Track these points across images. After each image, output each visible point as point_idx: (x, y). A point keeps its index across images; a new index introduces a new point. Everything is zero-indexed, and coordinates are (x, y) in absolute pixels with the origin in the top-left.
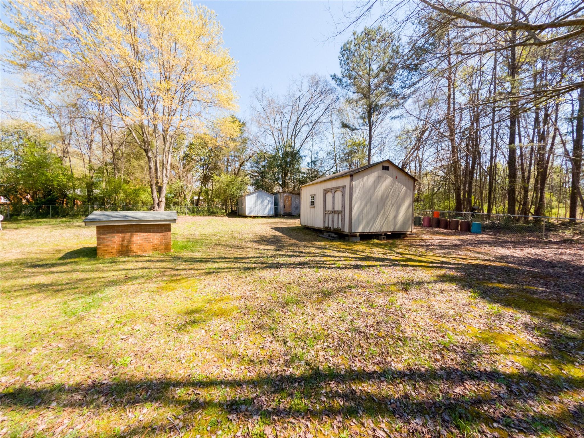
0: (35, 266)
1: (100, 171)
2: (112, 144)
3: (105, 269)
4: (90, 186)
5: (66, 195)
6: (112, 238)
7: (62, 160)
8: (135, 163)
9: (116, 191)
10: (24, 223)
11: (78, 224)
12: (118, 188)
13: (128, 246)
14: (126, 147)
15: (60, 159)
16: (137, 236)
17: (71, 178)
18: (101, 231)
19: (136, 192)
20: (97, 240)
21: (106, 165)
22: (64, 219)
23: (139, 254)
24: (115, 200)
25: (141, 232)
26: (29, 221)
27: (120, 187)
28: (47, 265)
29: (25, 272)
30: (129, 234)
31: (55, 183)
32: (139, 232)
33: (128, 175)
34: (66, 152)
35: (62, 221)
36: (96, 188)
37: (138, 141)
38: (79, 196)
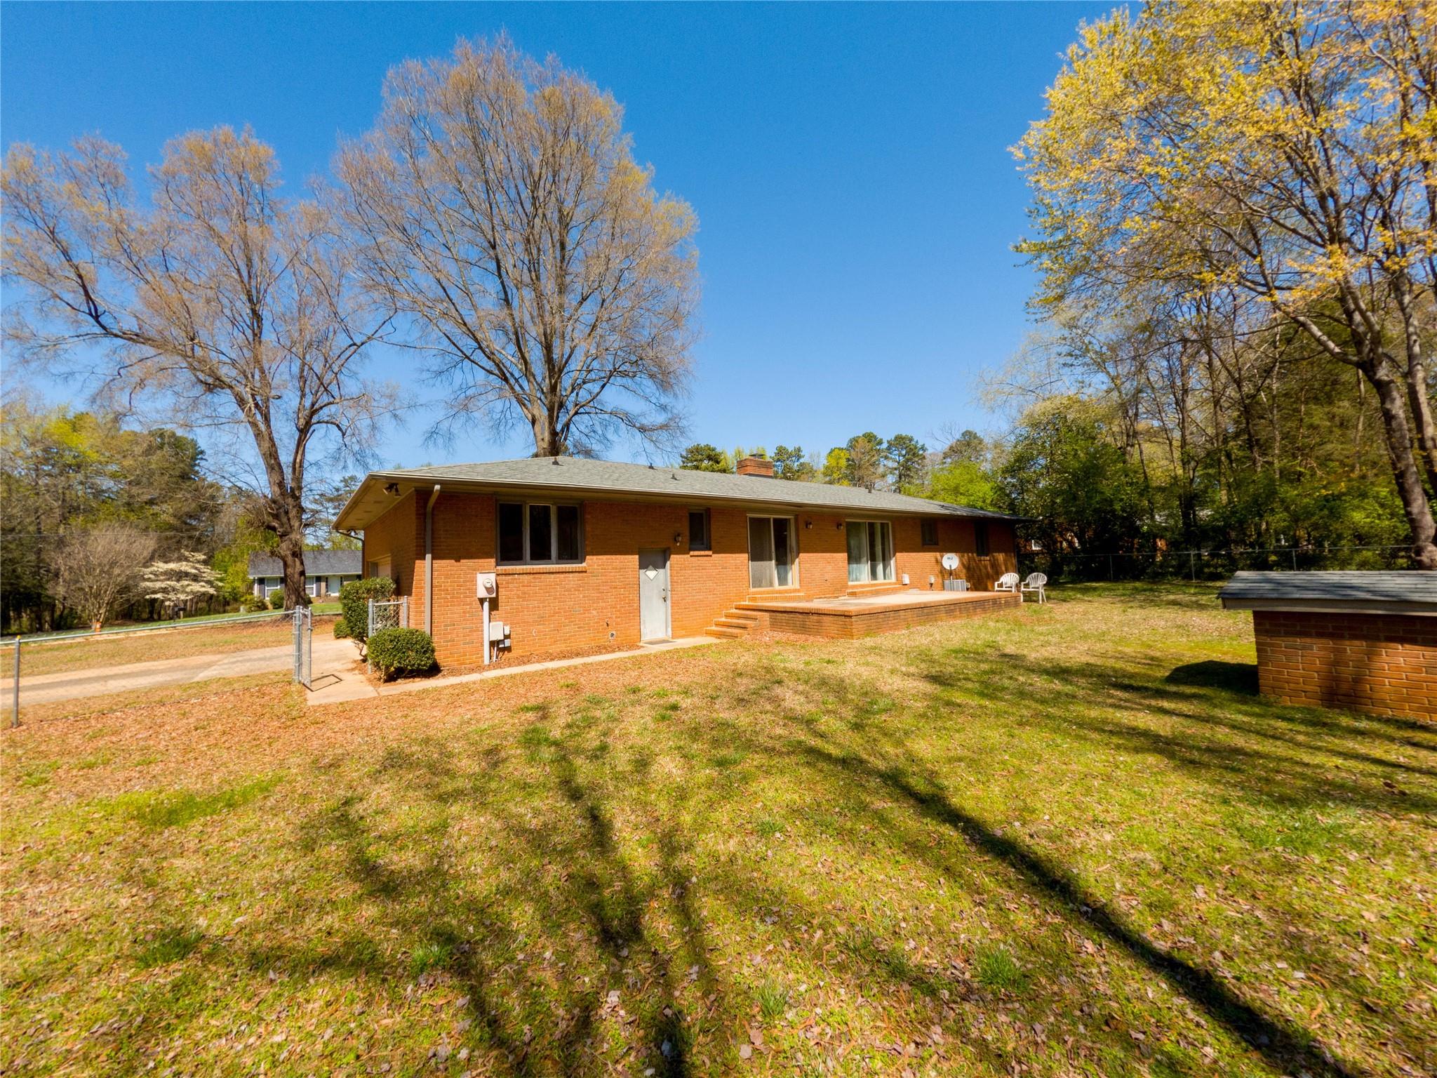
0: (1126, 688)
1: (1212, 459)
2: (1238, 383)
3: (1301, 738)
4: (1190, 501)
5: (1137, 530)
6: (1304, 648)
7: (1124, 454)
8: (1318, 415)
9: (1260, 505)
10: (1073, 589)
11: (1171, 597)
12: (1268, 497)
13: (1358, 680)
14: (1281, 377)
15: (1123, 451)
16: (1397, 655)
17: (1145, 489)
18: (1268, 627)
19: (1332, 506)
20: (1258, 650)
21: (1225, 441)
22: (1138, 584)
23: (1411, 716)
24: (1259, 534)
25: (1413, 641)
26: (1079, 586)
27: (1272, 493)
28: (1146, 689)
29: (1112, 697)
30: (1360, 645)
31: (1117, 507)
32: (1402, 640)
33: (1294, 457)
34: (1132, 435)
35: (1136, 589)
36: (1203, 505)
37: (1331, 345)
38: (1166, 529)
